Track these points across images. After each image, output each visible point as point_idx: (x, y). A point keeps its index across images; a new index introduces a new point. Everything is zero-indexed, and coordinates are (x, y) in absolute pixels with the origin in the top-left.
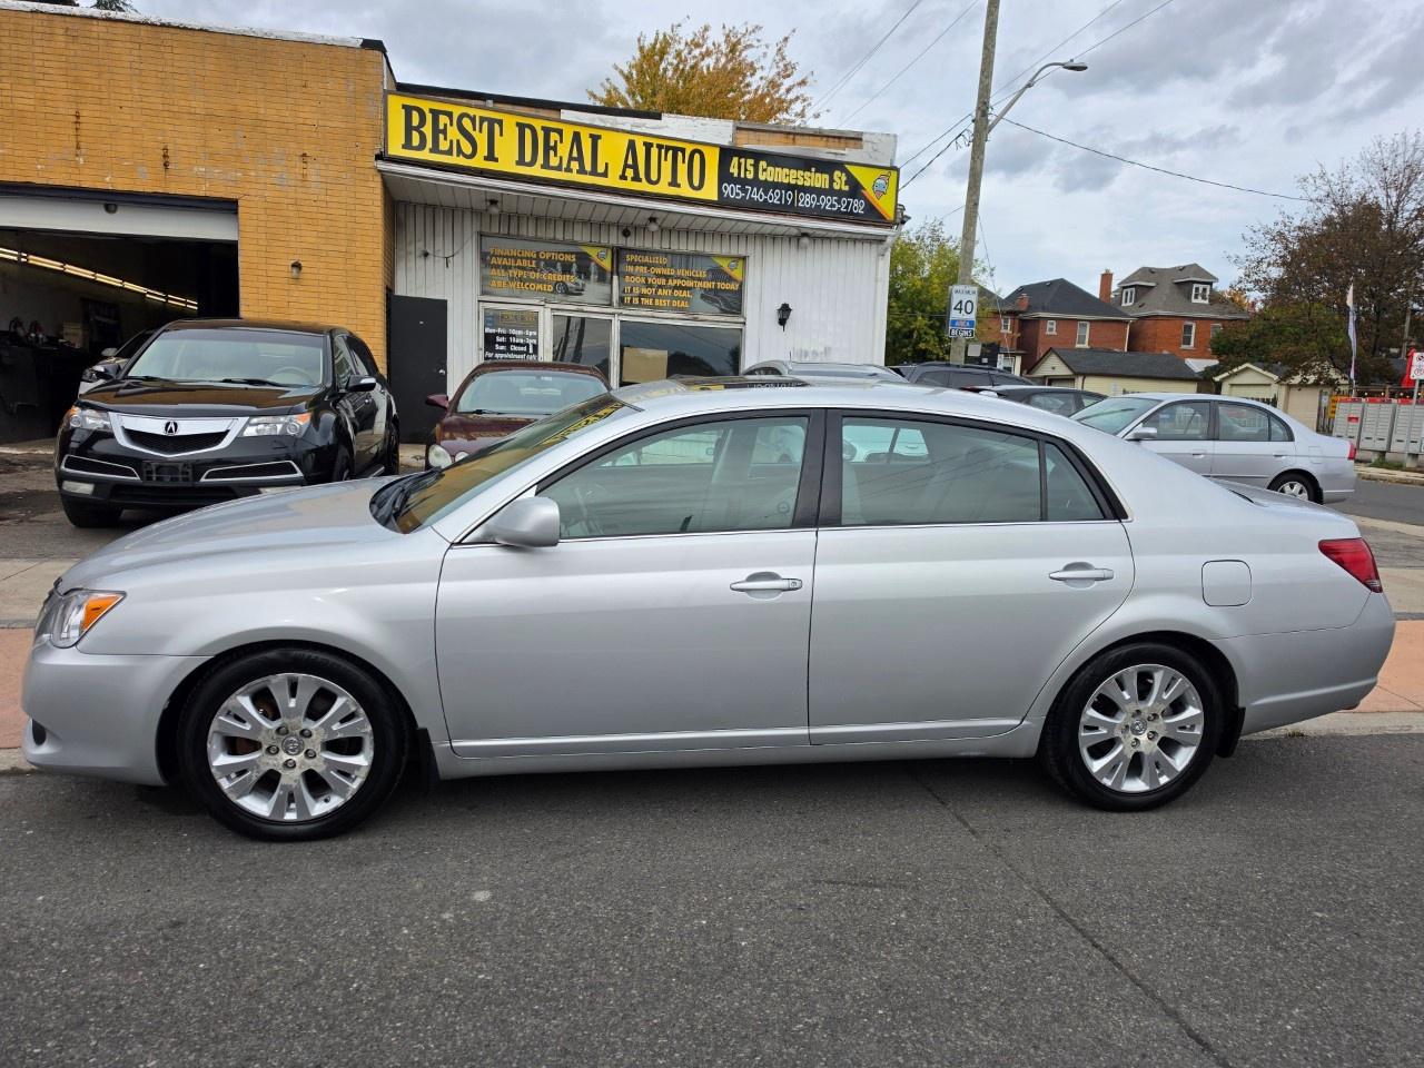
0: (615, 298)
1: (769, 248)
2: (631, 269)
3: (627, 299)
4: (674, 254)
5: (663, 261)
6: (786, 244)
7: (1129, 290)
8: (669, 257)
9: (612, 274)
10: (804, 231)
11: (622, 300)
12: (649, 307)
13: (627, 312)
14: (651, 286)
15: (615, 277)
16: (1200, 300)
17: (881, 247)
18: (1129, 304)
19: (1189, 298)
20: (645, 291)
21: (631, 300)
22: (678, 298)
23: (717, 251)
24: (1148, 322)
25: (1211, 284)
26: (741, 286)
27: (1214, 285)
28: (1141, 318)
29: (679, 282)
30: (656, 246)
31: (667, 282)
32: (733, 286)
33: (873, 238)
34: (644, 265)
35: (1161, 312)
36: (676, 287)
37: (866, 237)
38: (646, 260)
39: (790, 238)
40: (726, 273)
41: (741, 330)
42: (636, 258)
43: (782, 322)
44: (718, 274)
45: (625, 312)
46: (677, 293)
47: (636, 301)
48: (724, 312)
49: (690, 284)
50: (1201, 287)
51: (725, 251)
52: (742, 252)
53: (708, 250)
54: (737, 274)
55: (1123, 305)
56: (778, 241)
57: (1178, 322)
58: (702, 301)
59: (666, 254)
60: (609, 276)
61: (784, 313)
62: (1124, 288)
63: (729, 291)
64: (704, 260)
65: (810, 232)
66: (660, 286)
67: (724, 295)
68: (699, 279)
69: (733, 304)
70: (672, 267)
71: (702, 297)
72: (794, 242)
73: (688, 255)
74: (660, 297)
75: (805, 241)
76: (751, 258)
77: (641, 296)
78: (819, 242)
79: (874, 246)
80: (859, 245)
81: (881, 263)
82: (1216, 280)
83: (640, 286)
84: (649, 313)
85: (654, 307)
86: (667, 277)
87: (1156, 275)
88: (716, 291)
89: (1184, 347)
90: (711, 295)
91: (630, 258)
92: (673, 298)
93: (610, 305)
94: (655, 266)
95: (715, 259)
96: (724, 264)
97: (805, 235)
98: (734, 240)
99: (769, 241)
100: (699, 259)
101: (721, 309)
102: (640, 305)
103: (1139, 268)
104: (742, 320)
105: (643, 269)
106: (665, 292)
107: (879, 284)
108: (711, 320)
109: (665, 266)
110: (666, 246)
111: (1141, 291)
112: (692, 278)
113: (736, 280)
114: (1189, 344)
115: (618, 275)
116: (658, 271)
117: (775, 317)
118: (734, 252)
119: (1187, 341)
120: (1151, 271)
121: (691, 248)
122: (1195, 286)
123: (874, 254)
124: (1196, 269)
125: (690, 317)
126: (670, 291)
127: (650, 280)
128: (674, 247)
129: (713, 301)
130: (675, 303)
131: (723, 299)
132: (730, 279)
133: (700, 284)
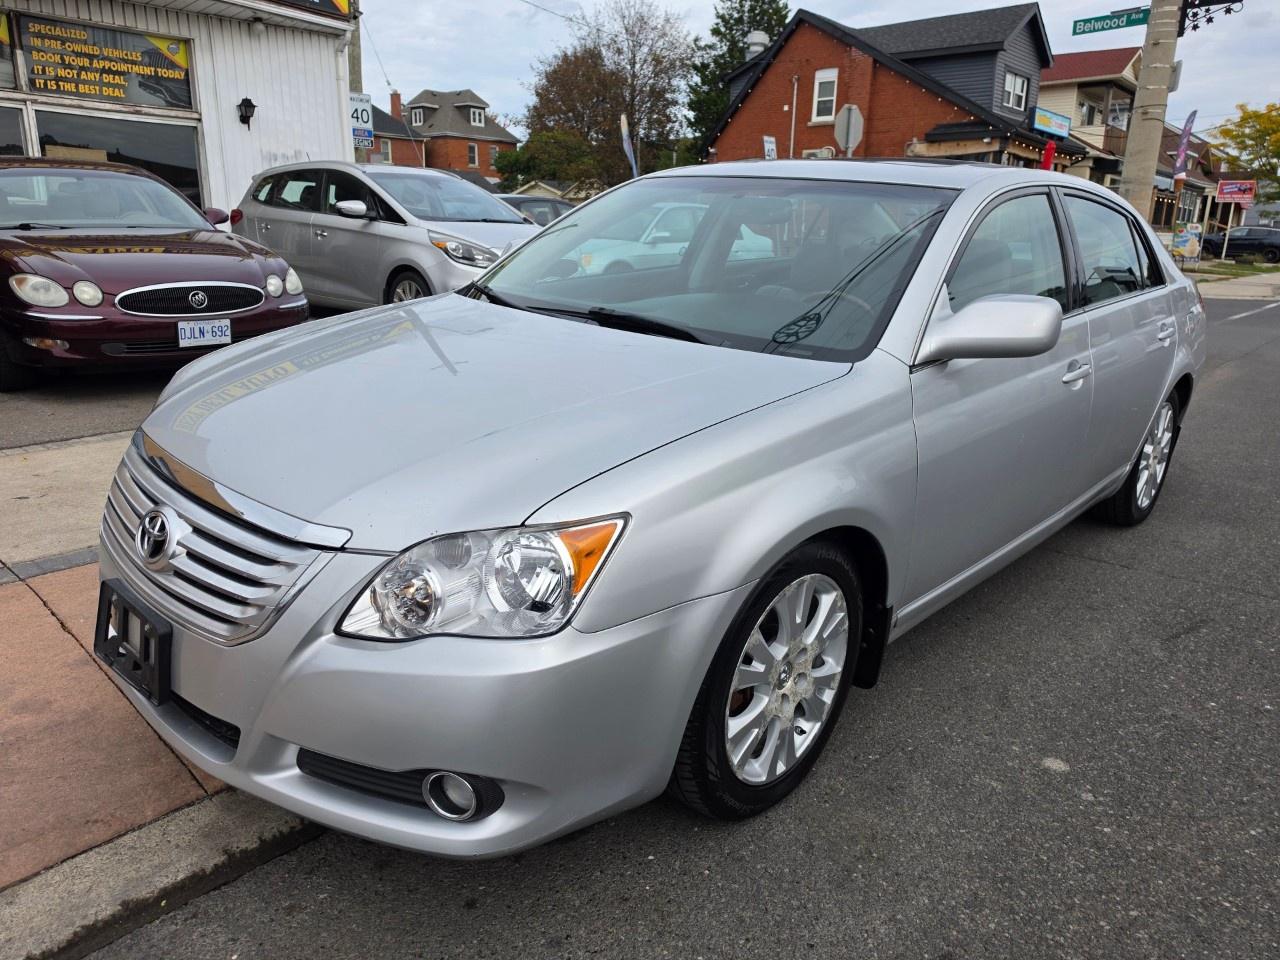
0: (23, 80)
1: (216, 33)
2: (37, 42)
3: (40, 82)
4: (95, 28)
5: (82, 35)
6: (235, 29)
7: (417, 111)
8: (90, 31)
9: (12, 46)
10: (260, 15)
11: (32, 83)
12: (70, 93)
13: (44, 99)
14: (70, 67)
15: (19, 52)
16: (477, 124)
17: (337, 42)
18: (419, 124)
19: (469, 121)
20: (61, 73)
21: (45, 84)
22: (108, 85)
23: (153, 28)
24: (440, 142)
25: (484, 109)
26: (187, 74)
27: (487, 110)
28: (433, 138)
29: (107, 65)
30: (72, 15)
31: (91, 64)
32: (178, 75)
33: (330, 31)
34: (56, 38)
35: (450, 133)
36: (104, 71)
37: (325, 30)
38: (58, 32)
39: (240, 22)
40: (166, 58)
41: (196, 128)
42: (44, 29)
43: (245, 119)
44: (155, 57)
45: (41, 99)
46: (107, 78)
47: (52, 85)
48: (170, 105)
49: (123, 67)
50: (477, 111)
51: (163, 30)
52: (185, 34)
53: (141, 26)
54: (180, 58)
55: (414, 124)
56: (226, 24)
57: (463, 142)
58: (141, 90)
59: (85, 26)
60: (7, 50)
61: (246, 111)
62: (413, 108)
63: (173, 80)
64: (137, 40)
65: (265, 16)
66: (82, 68)
67: (168, 84)
68: (134, 63)
69: (182, 94)
70: (94, 45)
71: (141, 85)
72: (244, 27)
73: (114, 31)
74: (85, 82)
75: (260, 27)
76: (197, 41)
77: (58, 79)
78: (272, 30)
79: (331, 41)
80: (315, 38)
81: (340, 59)
82: (488, 105)
83: (55, 65)
84: (75, 102)
85: (77, 94)
86: (91, 57)
87: (437, 98)
88: (157, 78)
89: (471, 165)
90: (151, 84)
91: (34, 27)
92: (102, 84)
93: (16, 88)
94: (73, 41)
95: (149, 38)
96: (163, 46)
97: (258, 20)
98: (172, 17)
99: (215, 22)
100: (130, 38)
101: (167, 102)
102: (58, 90)
103: (422, 90)
104: (196, 116)
105: (56, 45)
106: (91, 76)
107: (342, 83)
108: (157, 114)
109: (85, 43)
110: (84, 16)
111: (429, 112)
112: (126, 61)
113: (179, 67)
114: (474, 163)
115: (22, 49)
116: (77, 48)
117: (235, 115)
118: (174, 32)
119: (472, 160)
120: (433, 95)
121: (119, 22)
122: (472, 110)
123: (332, 51)
124: (469, 94)
125: (131, 109)
126: (98, 76)
127: (67, 59)
128: (96, 19)
129: (155, 91)
130: (107, 91)
131: (167, 88)
132: (173, 65)
133: (136, 69)
